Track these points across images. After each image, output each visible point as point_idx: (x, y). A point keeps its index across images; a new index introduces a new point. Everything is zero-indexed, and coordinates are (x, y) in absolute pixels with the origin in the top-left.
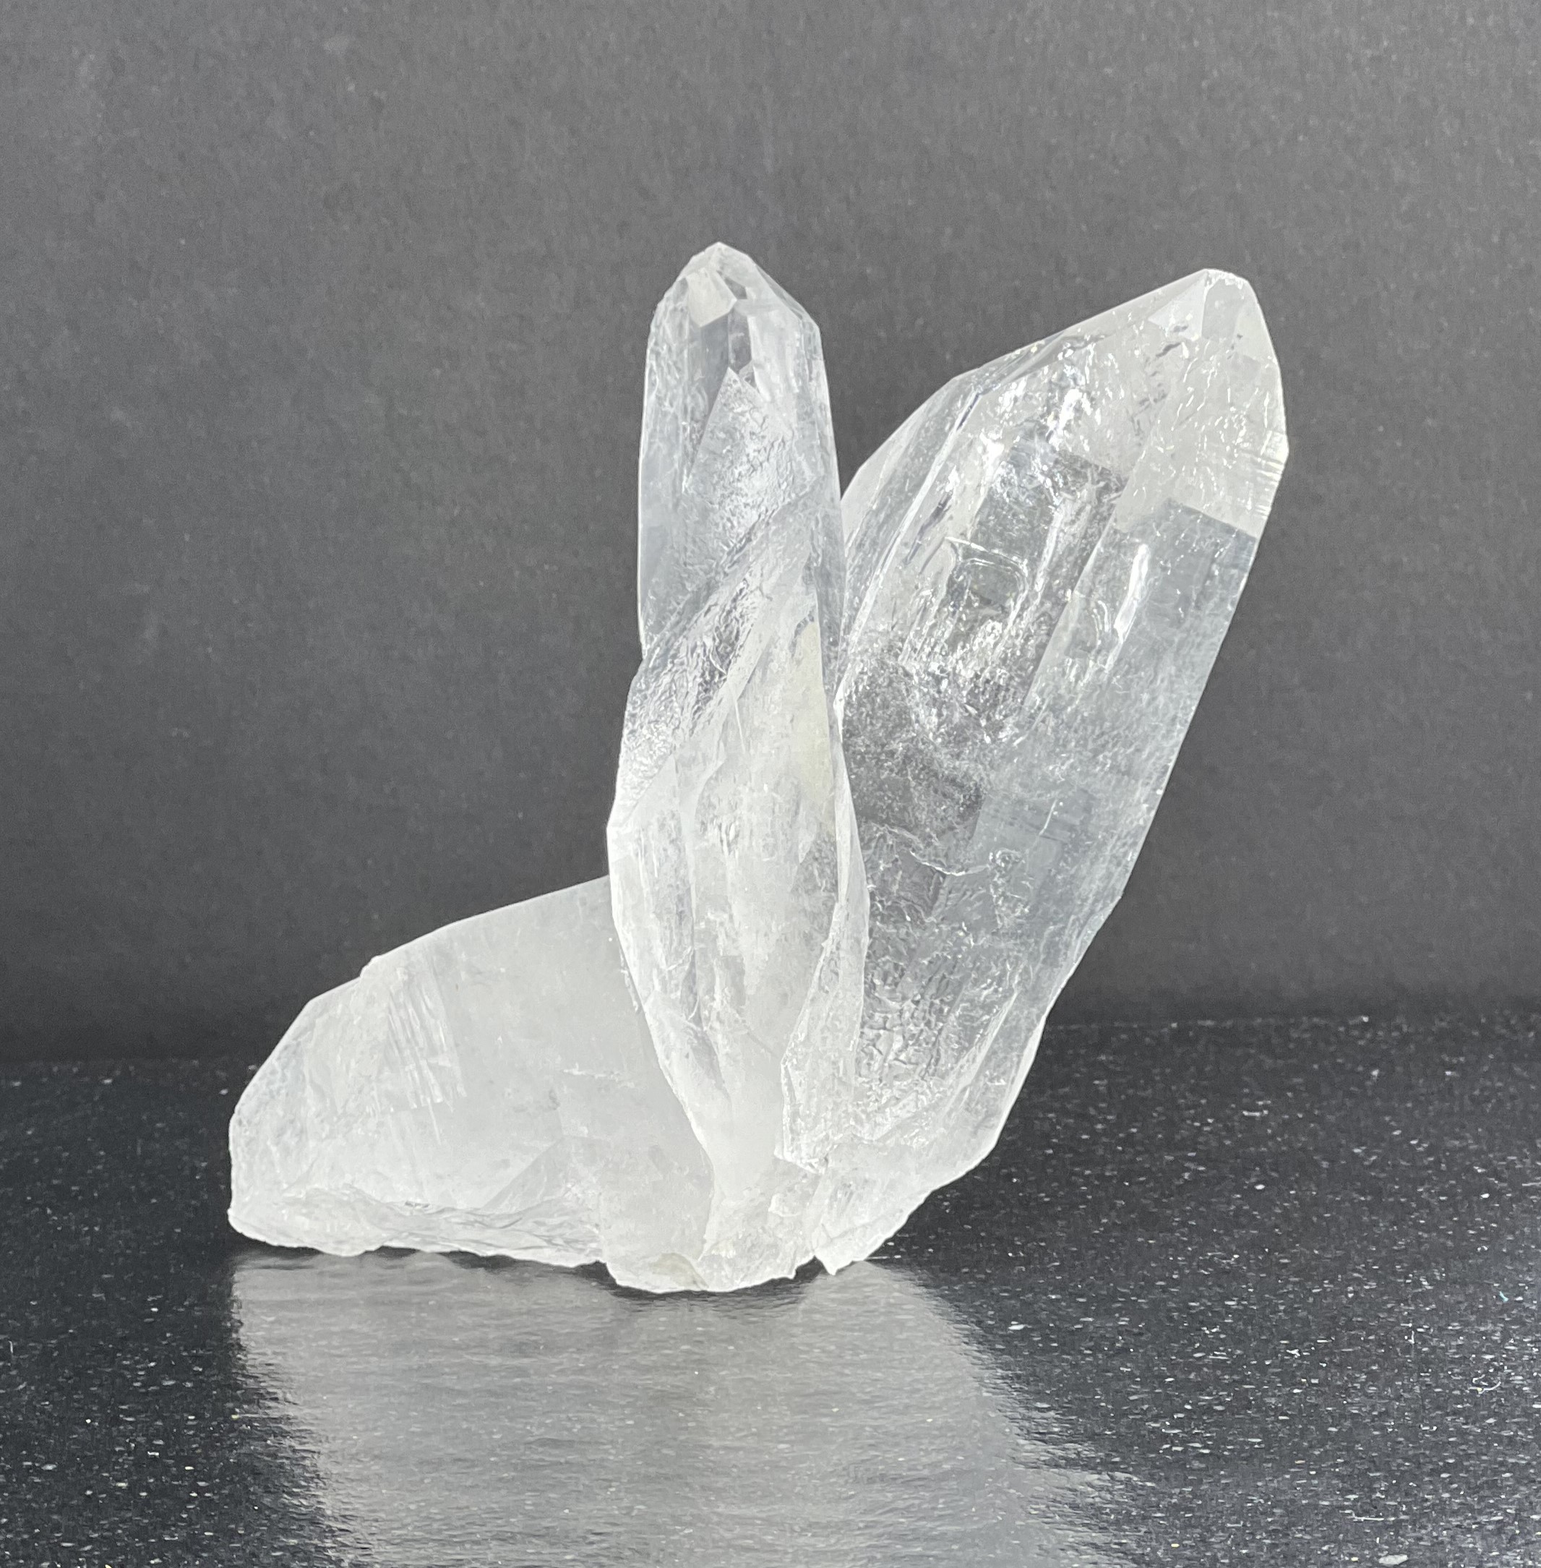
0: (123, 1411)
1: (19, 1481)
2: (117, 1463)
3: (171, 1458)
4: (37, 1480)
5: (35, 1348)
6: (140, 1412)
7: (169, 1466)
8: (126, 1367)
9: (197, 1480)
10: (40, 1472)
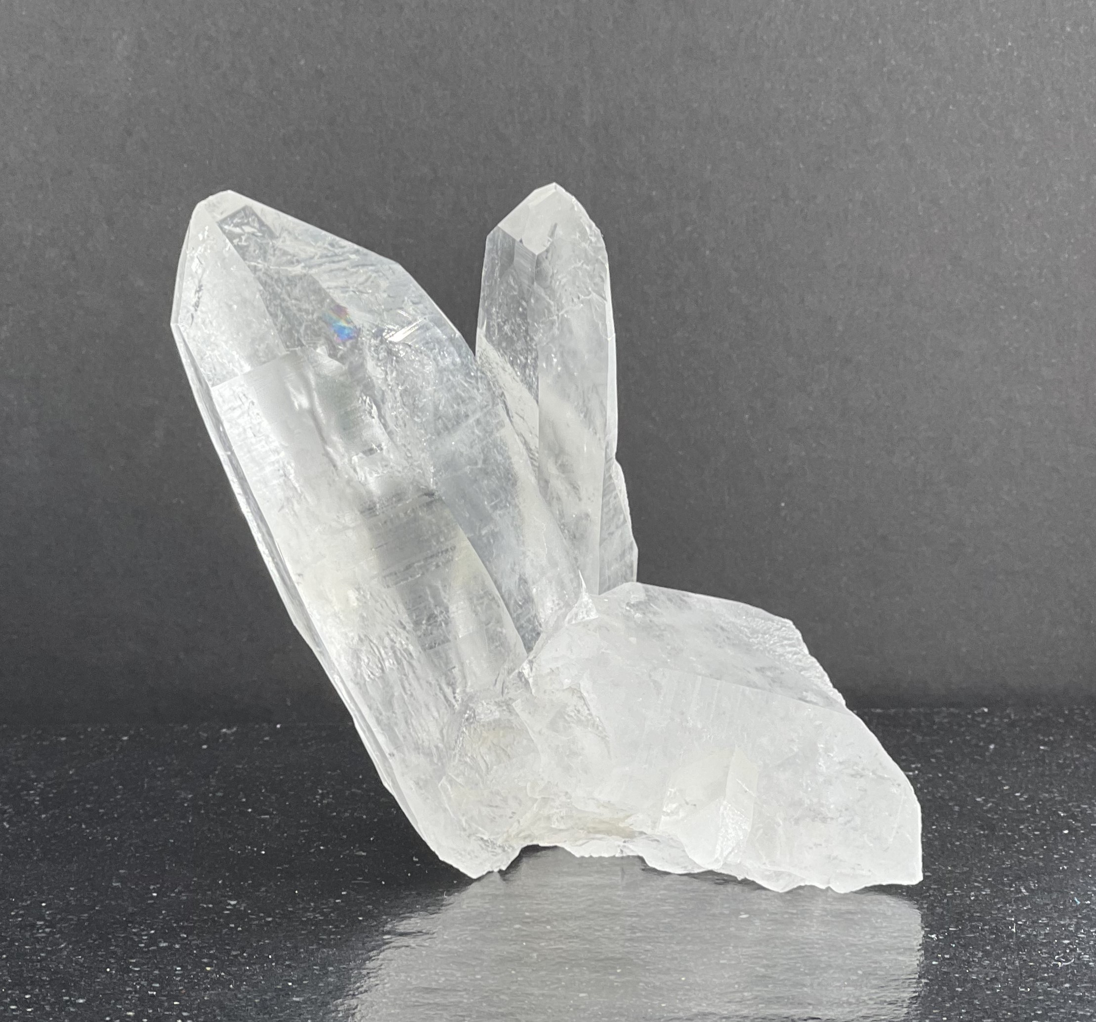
0: (131, 963)
1: (61, 1010)
2: (127, 999)
3: (164, 996)
4: (72, 1009)
5: (72, 919)
6: (144, 964)
7: (163, 1001)
8: (135, 934)
9: (182, 1011)
10: (75, 1005)
